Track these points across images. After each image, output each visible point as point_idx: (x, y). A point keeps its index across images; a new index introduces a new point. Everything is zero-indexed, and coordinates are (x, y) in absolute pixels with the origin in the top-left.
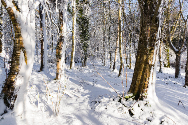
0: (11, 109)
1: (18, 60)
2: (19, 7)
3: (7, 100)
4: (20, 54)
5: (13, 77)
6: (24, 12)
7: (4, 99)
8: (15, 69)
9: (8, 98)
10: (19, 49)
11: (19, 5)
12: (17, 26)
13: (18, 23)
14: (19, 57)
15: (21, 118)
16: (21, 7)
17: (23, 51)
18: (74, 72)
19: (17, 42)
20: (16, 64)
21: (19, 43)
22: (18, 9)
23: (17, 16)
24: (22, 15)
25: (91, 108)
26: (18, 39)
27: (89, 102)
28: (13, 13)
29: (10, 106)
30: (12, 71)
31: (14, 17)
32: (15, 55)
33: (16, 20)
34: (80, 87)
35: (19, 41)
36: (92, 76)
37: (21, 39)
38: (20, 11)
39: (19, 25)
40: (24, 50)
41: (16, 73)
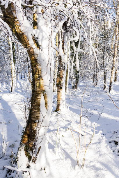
0: (33, 162)
1: (39, 106)
2: (40, 44)
3: (29, 152)
4: (40, 98)
5: (34, 126)
6: (44, 48)
7: (25, 151)
8: (35, 117)
9: (29, 150)
10: (40, 93)
11: (40, 41)
12: (37, 67)
13: (39, 63)
14: (40, 103)
15: (45, 172)
16: (42, 43)
17: (43, 94)
18: (70, 98)
19: (38, 85)
20: (36, 111)
21: (39, 86)
22: (38, 46)
23: (37, 55)
24: (42, 52)
25: (112, 151)
26: (38, 82)
27: (106, 141)
28: (33, 52)
29: (32, 159)
30: (33, 119)
31: (34, 57)
32: (35, 100)
33: (37, 60)
34: (84, 118)
35: (40, 83)
36: (90, 102)
37: (41, 81)
38: (40, 48)
39: (40, 65)
40: (45, 93)
41: (37, 121)
